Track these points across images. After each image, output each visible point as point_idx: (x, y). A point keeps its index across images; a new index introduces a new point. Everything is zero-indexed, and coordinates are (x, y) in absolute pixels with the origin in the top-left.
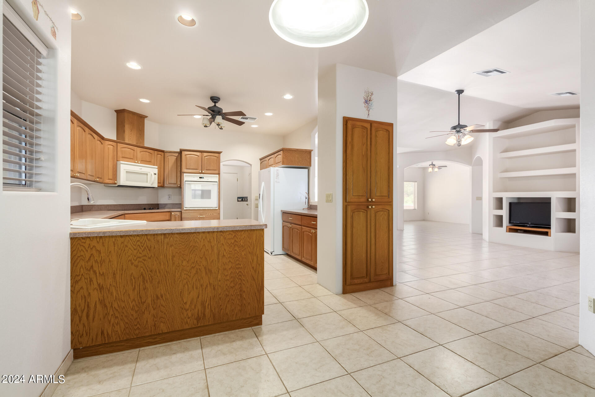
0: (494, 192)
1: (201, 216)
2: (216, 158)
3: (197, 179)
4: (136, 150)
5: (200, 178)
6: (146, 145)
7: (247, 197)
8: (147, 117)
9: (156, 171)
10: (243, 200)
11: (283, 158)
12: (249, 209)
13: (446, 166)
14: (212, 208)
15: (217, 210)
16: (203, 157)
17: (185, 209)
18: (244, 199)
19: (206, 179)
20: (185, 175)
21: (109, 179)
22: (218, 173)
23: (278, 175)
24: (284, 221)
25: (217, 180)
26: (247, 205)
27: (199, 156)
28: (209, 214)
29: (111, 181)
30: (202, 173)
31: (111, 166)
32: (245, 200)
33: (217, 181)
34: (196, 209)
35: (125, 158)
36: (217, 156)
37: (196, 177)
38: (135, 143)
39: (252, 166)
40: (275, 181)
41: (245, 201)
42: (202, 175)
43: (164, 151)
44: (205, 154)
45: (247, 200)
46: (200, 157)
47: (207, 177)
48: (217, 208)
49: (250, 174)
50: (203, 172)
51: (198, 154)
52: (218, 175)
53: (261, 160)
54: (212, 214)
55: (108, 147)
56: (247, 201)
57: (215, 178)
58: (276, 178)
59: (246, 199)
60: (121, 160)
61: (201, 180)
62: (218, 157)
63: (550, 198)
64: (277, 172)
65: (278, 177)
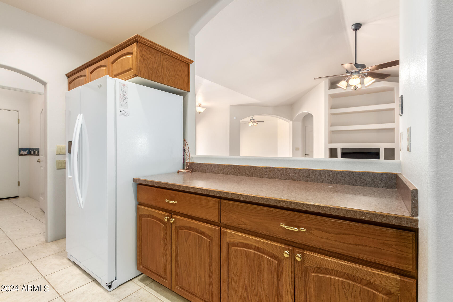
0: (329, 143)
7: (39, 148)
10: (30, 152)
11: (138, 61)
12: (42, 168)
13: (263, 122)
18: (32, 152)
23: (124, 98)
24: (140, 204)
26: (39, 161)
32: (34, 152)
39: (48, 85)
40: (118, 112)
41: (34, 154)
45: (38, 152)
49: (44, 112)
53: (69, 76)
56: (38, 154)
58: (121, 105)
59: (36, 152)
63: (379, 149)
64: (123, 92)
65: (125, 101)
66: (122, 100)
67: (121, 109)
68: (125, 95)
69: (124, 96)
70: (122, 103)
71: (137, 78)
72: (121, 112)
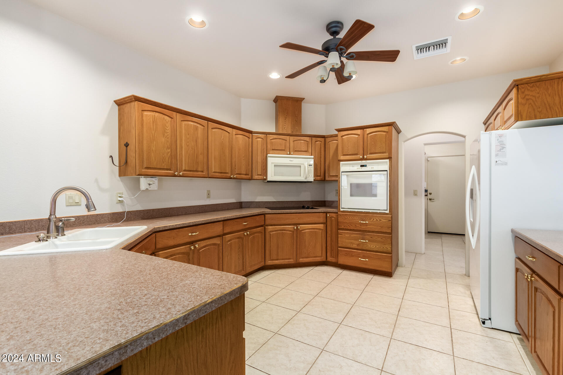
1: (362, 222)
2: (384, 133)
3: (357, 168)
4: (288, 140)
5: (362, 166)
6: (304, 132)
8: (304, 99)
9: (312, 162)
11: (518, 104)
14: (378, 211)
15: (387, 214)
16: (366, 136)
17: (341, 210)
19: (370, 167)
20: (342, 164)
21: (258, 175)
22: (387, 156)
23: (502, 148)
24: (518, 257)
25: (386, 167)
27: (359, 135)
28: (375, 220)
29: (260, 177)
30: (363, 159)
31: (259, 160)
33: (388, 169)
34: (356, 210)
35: (276, 150)
36: (386, 130)
37: (355, 166)
38: (290, 132)
39: (466, 137)
40: (493, 163)
42: (364, 162)
43: (325, 136)
44: (368, 131)
46: (361, 136)
47: (372, 165)
48: (388, 212)
50: (365, 157)
51: (359, 132)
52: (388, 160)
53: (485, 124)
54: (379, 220)
55: (257, 141)
57: (385, 165)
60: (270, 153)
61: (364, 169)
62: (388, 132)
64: (499, 142)
65: (502, 151)
66: (499, 150)
67: (497, 160)
68: (503, 144)
69: (502, 146)
70: (498, 154)
71: (519, 123)
72: (496, 162)
